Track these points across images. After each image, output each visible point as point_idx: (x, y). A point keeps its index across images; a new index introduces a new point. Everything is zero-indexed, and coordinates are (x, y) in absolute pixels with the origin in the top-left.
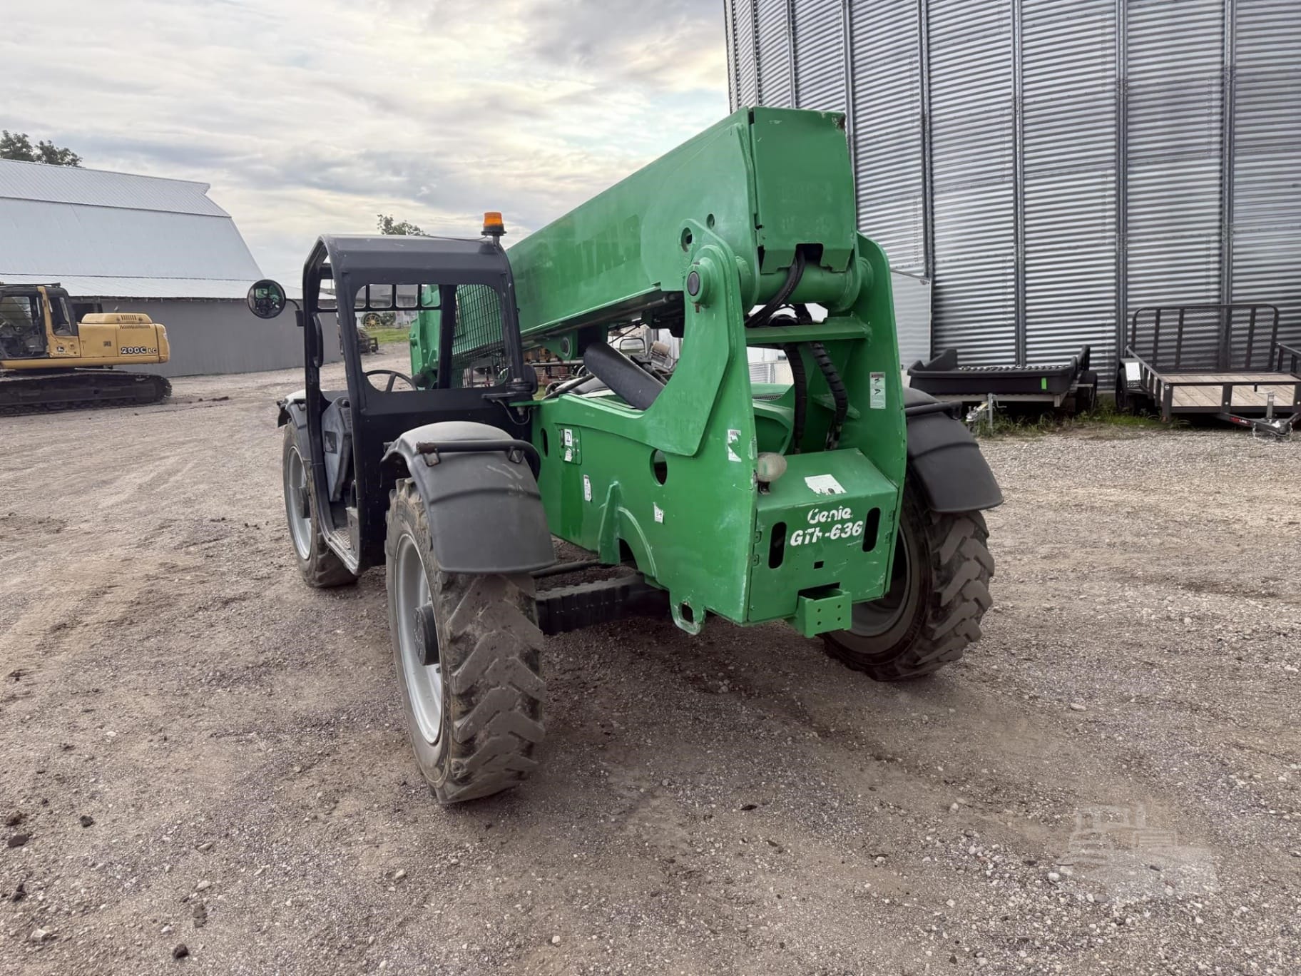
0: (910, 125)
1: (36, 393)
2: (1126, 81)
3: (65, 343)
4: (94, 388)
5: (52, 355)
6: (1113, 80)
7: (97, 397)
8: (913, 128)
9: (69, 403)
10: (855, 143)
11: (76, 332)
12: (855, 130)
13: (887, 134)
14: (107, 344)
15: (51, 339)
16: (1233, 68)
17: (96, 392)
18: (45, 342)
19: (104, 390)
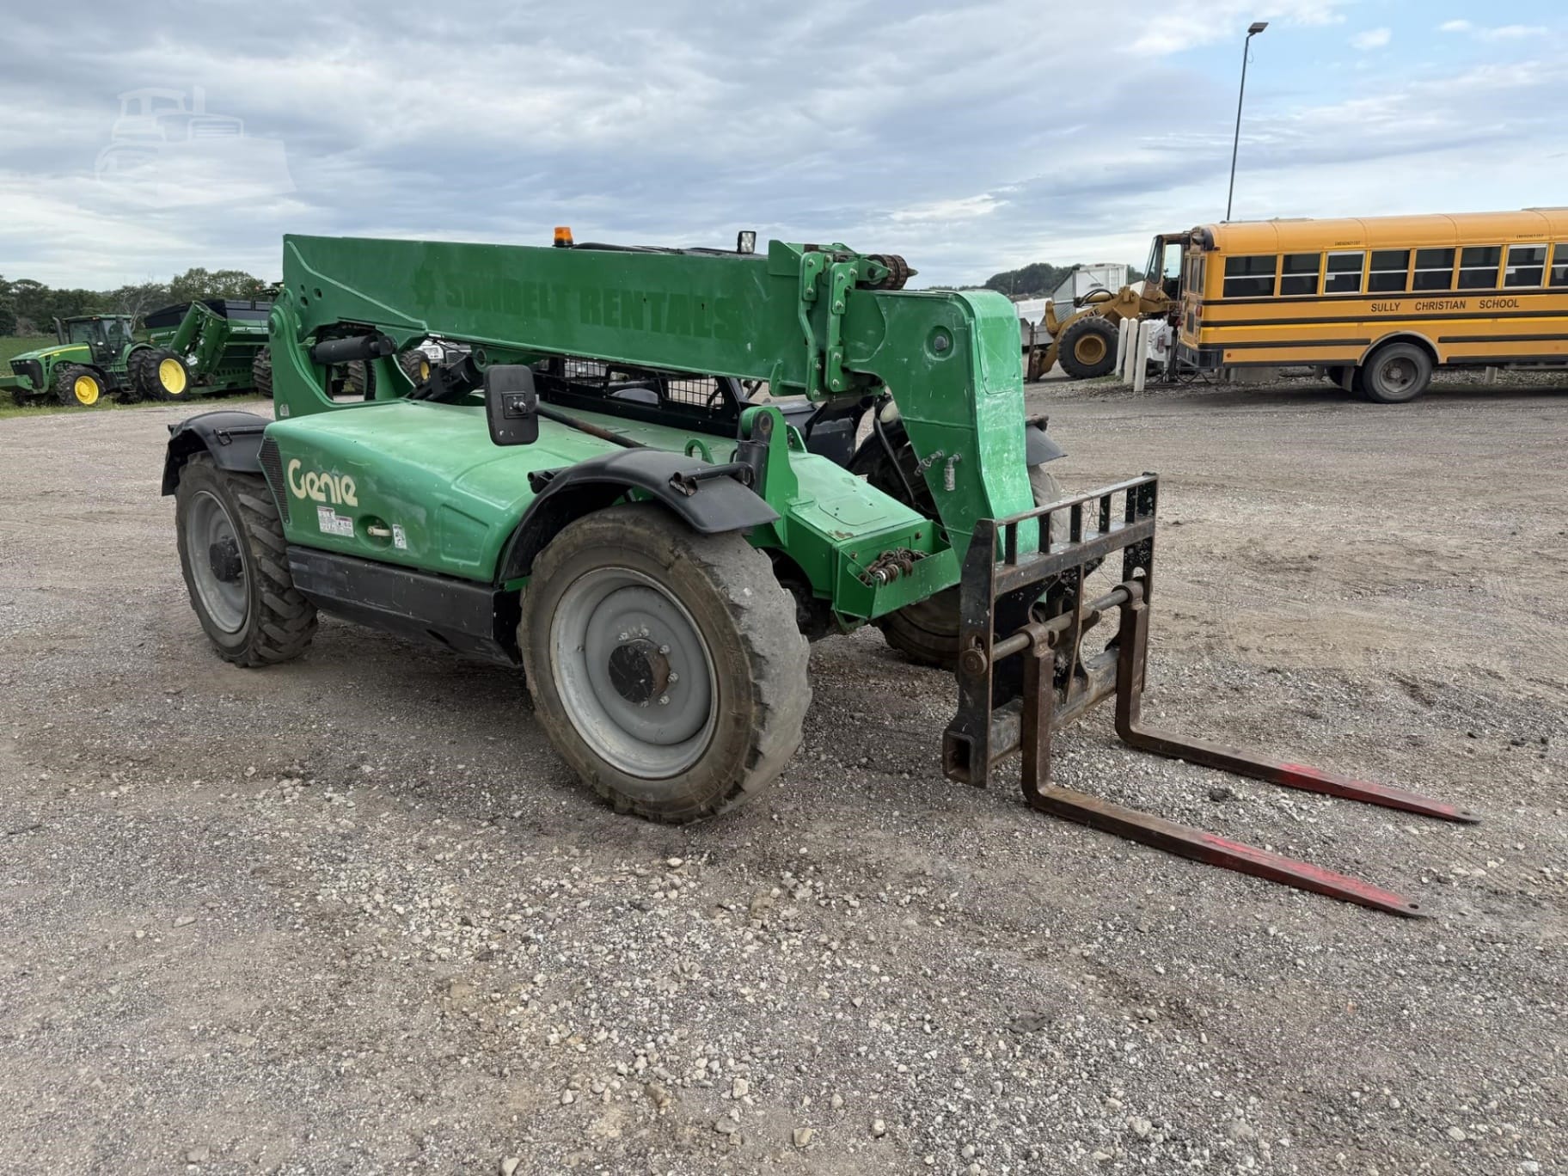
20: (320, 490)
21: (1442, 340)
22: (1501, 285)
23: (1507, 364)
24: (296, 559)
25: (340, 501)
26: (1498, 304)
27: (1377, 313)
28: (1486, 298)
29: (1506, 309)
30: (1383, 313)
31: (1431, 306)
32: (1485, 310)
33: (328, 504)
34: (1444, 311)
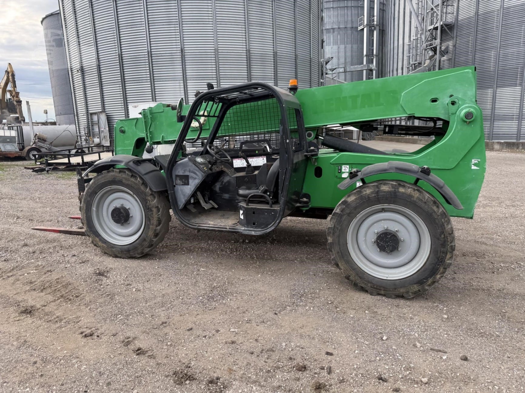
0: (176, 52)
2: (249, 51)
6: (245, 49)
8: (177, 53)
10: (151, 54)
12: (151, 49)
13: (166, 53)
16: (276, 53)
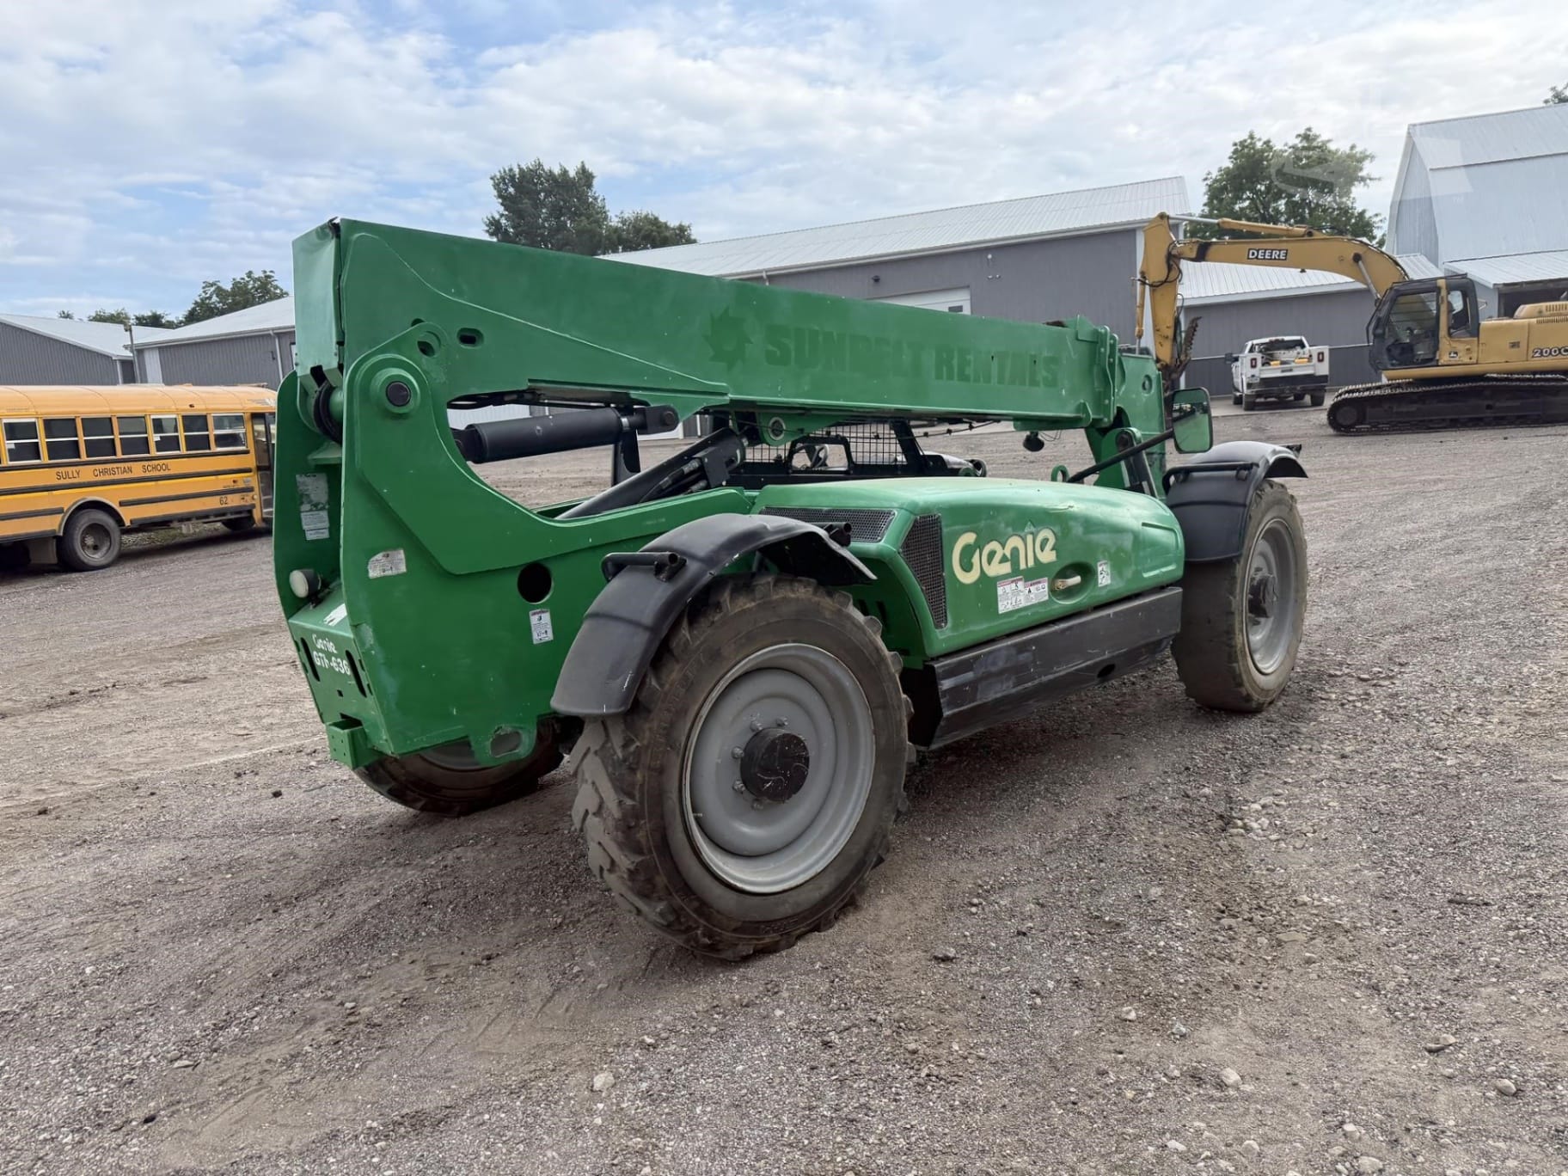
1: (1413, 408)
3: (1461, 347)
4: (1490, 402)
5: (1441, 362)
7: (1489, 414)
9: (1452, 420)
11: (1475, 332)
14: (1515, 345)
15: (1445, 343)
17: (1489, 407)
18: (1436, 348)
19: (1498, 404)
20: (1004, 560)
21: (122, 504)
22: (154, 452)
23: (171, 521)
24: (951, 672)
25: (1031, 563)
26: (155, 468)
27: (62, 482)
28: (146, 463)
29: (162, 473)
30: (68, 481)
31: (104, 472)
32: (148, 474)
33: (1016, 573)
34: (117, 477)
